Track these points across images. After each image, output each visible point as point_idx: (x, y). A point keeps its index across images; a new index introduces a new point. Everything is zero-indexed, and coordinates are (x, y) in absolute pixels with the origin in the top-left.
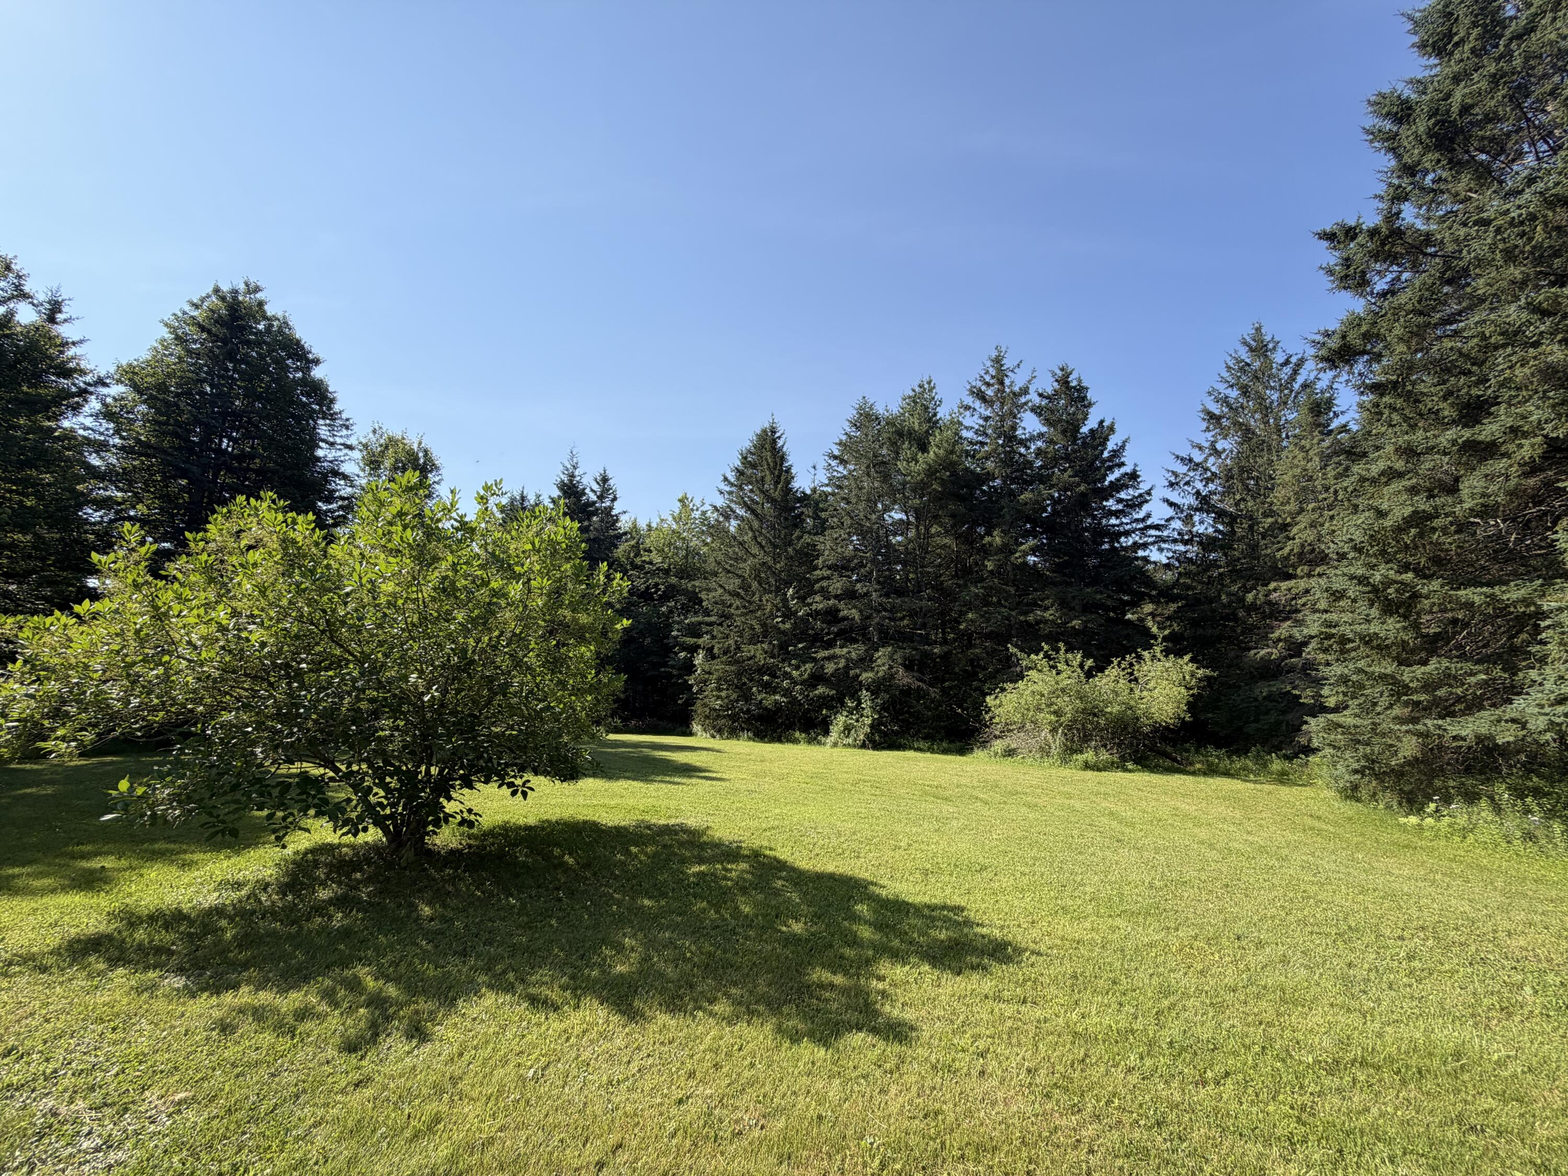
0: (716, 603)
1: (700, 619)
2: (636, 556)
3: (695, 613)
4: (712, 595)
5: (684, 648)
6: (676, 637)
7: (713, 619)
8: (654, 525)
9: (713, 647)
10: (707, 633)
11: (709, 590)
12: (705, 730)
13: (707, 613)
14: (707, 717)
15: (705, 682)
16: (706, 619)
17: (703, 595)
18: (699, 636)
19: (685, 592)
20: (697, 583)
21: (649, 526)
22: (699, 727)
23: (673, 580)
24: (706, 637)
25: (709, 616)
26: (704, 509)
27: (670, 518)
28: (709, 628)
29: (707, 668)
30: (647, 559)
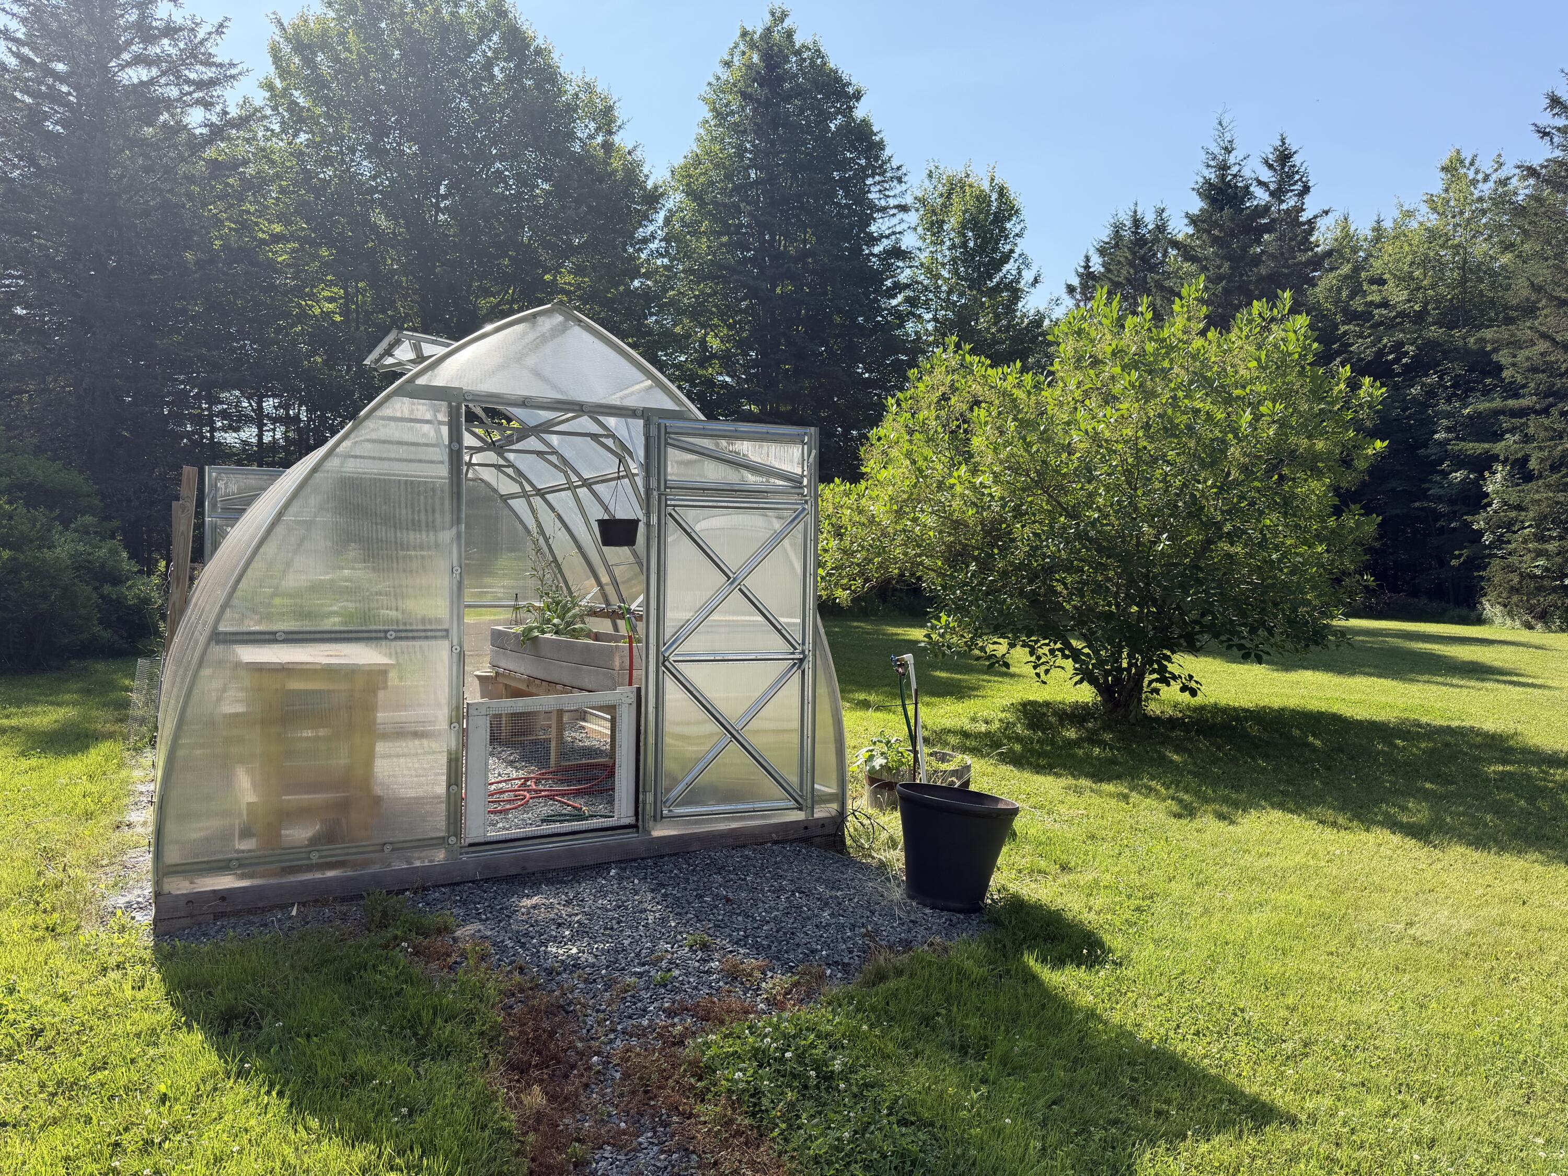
0: (1534, 370)
1: (1497, 403)
2: (1352, 296)
3: (1486, 392)
4: (1522, 355)
5: (1460, 461)
6: (1443, 444)
7: (1525, 402)
8: (1388, 224)
9: (1526, 459)
10: (1512, 431)
11: (1516, 345)
12: (1511, 614)
13: (1513, 391)
14: (1514, 590)
15: (1509, 525)
16: (1511, 403)
17: (1503, 357)
18: (1497, 437)
19: (1463, 354)
20: (1488, 334)
21: (1378, 229)
22: (1498, 609)
23: (1434, 332)
24: (1511, 439)
25: (1516, 396)
26: (1502, 174)
27: (1424, 209)
28: (1517, 421)
29: (1513, 499)
30: (1377, 298)
